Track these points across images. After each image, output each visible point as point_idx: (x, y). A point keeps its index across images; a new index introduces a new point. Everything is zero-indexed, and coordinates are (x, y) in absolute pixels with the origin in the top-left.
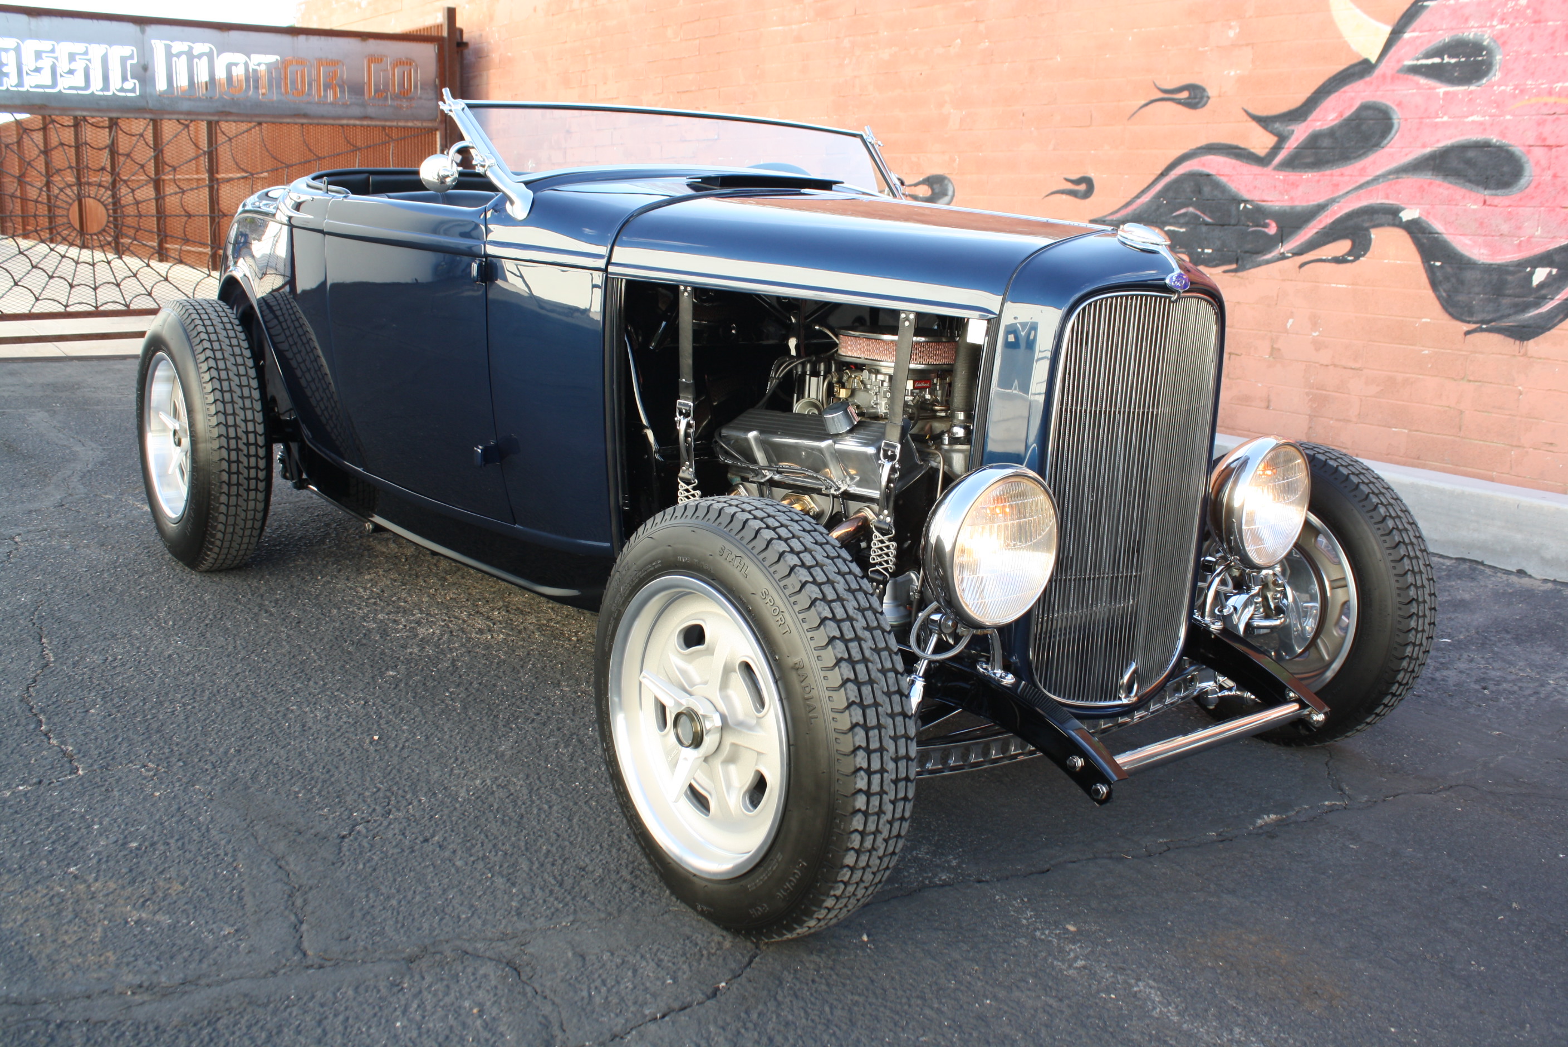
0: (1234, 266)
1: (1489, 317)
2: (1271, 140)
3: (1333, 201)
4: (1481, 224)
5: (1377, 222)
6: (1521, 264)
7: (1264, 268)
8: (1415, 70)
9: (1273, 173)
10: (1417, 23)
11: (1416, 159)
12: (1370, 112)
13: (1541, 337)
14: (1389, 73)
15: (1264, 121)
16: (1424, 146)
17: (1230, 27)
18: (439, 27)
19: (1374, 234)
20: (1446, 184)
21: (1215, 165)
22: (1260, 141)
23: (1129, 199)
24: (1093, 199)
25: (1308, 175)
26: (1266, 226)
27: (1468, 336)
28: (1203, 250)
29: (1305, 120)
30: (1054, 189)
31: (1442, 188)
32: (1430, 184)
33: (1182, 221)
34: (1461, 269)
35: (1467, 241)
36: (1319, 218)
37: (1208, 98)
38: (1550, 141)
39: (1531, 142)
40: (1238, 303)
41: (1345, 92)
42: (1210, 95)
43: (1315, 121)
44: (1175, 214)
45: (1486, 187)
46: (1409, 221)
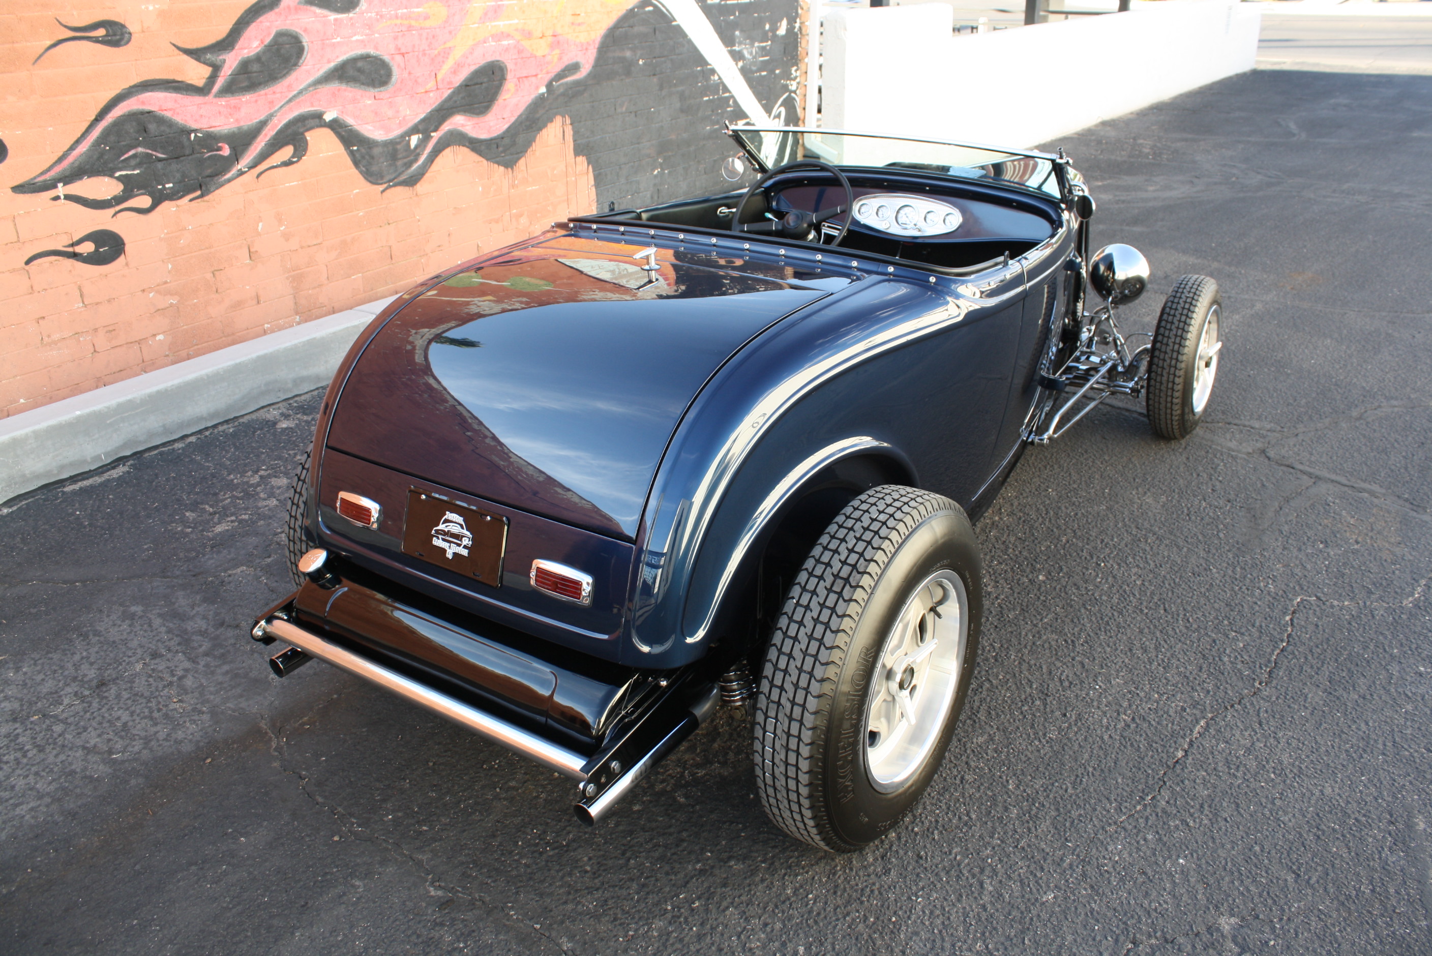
0: (199, 193)
1: (392, 177)
2: (206, 71)
3: (271, 116)
4: (376, 113)
5: (308, 126)
6: (402, 136)
7: (227, 187)
9: (215, 100)
11: (325, 73)
12: (285, 38)
13: (422, 180)
14: (292, 5)
15: (195, 54)
16: (329, 62)
19: (309, 136)
20: (349, 89)
21: (154, 101)
22: (197, 73)
23: (61, 154)
24: (9, 162)
25: (247, 98)
26: (220, 149)
27: (384, 194)
28: (164, 186)
29: (233, 48)
31: (348, 92)
32: (339, 90)
33: (133, 162)
34: (370, 148)
35: (369, 127)
36: (264, 133)
37: (130, 34)
38: (403, 51)
39: (393, 52)
40: (211, 224)
41: (261, 22)
42: (132, 31)
43: (242, 49)
44: (123, 158)
45: (374, 86)
46: (330, 121)
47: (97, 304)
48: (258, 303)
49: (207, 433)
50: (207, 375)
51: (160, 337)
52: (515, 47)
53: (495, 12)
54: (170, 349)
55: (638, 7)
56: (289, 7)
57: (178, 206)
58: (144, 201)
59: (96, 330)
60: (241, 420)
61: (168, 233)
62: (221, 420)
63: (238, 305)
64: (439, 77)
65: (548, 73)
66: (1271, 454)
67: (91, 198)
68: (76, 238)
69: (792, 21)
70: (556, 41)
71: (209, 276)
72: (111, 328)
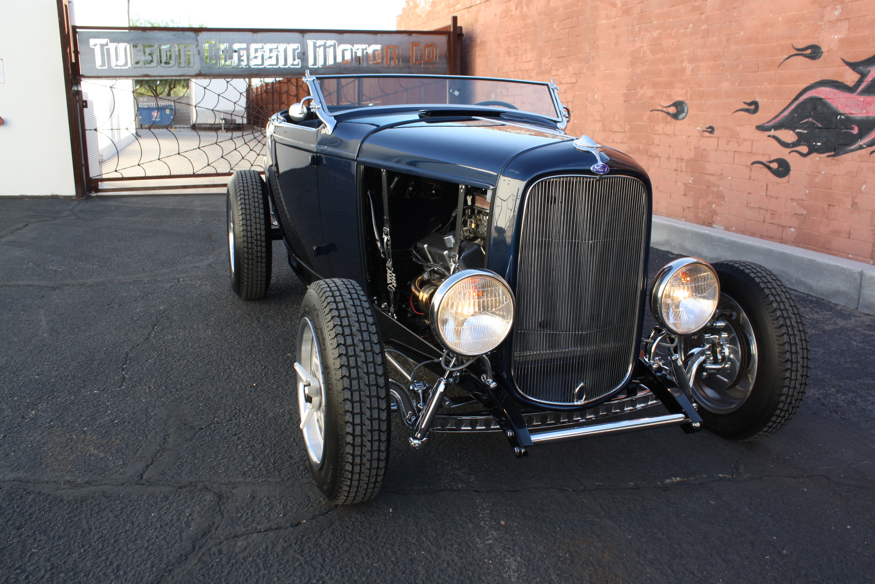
0: (833, 153)
2: (856, 77)
7: (850, 154)
9: (857, 97)
15: (853, 66)
17: (836, 9)
18: (450, 26)
21: (824, 93)
22: (851, 78)
23: (777, 114)
24: (758, 114)
26: (852, 129)
28: (816, 144)
30: (738, 108)
33: (805, 126)
37: (822, 53)
40: (835, 175)
42: (824, 50)
44: (801, 122)
51: (792, 230)
54: (795, 239)
57: (820, 158)
58: (804, 149)
59: (767, 210)
61: (811, 172)
63: (836, 233)
67: (783, 140)
68: (772, 159)
71: (826, 206)
72: (774, 212)
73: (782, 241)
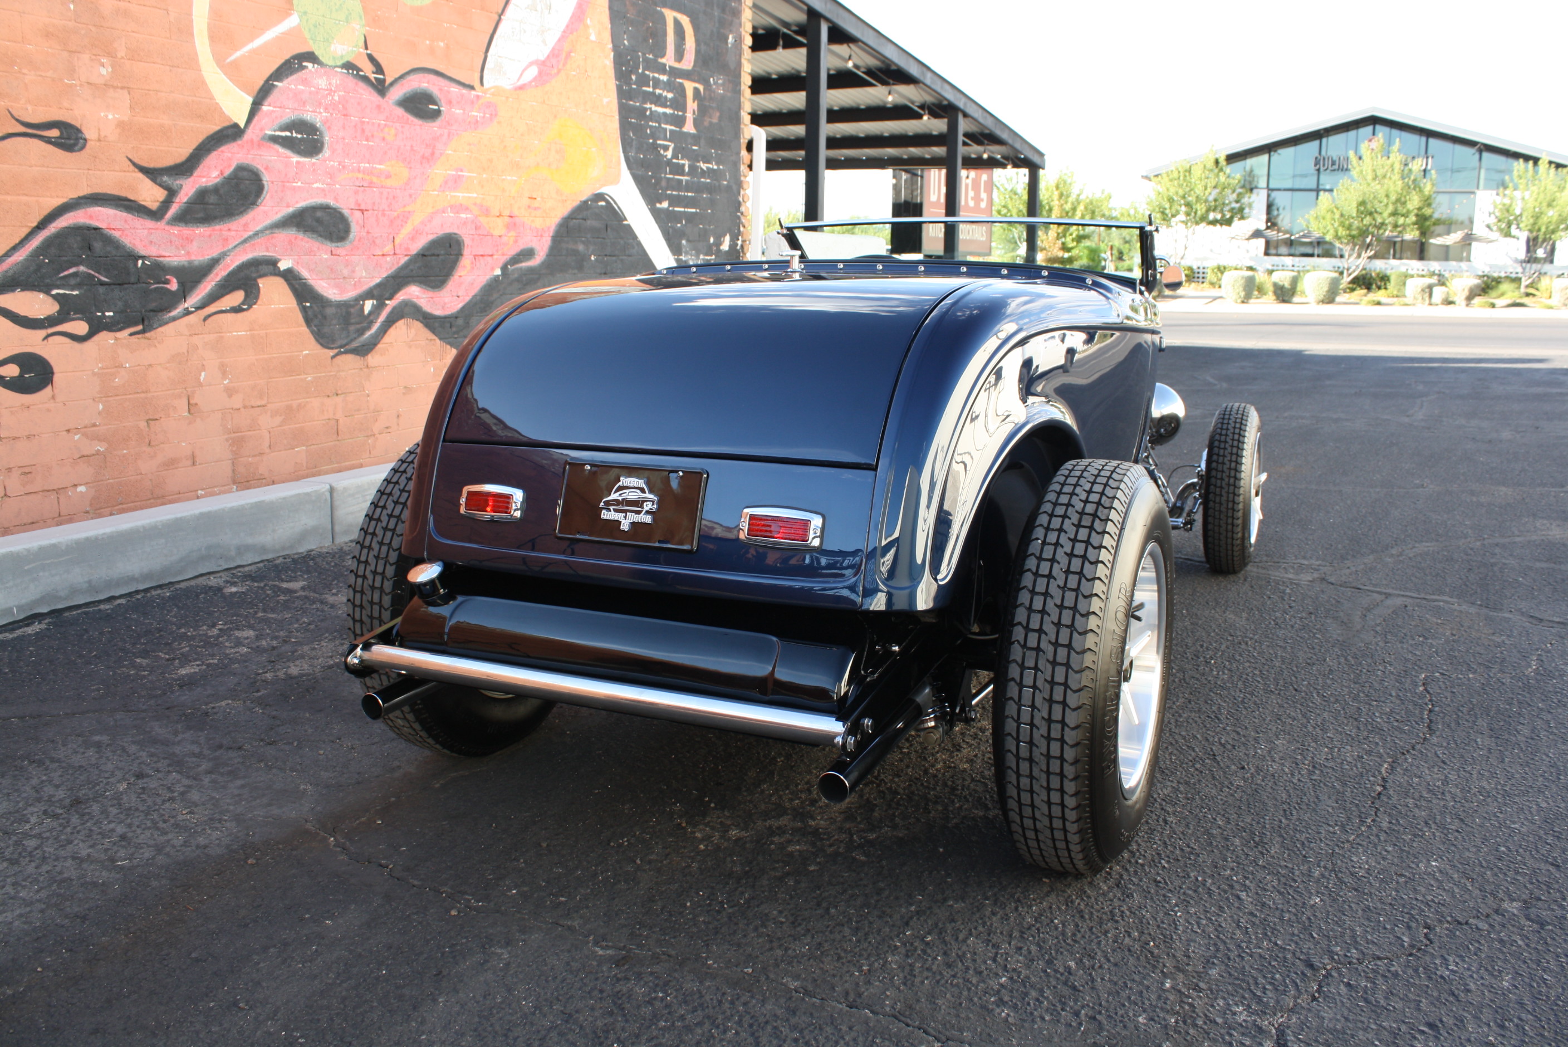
0: (140, 327)
1: (344, 342)
2: (161, 194)
3: (224, 255)
4: (332, 270)
5: (262, 273)
6: (357, 300)
7: (171, 325)
8: (274, 139)
9: (167, 228)
10: (270, 99)
11: (284, 217)
12: (245, 174)
13: (374, 351)
14: (256, 139)
15: (152, 173)
16: (288, 206)
17: (104, 66)
19: (262, 283)
20: (306, 239)
21: (102, 217)
22: (151, 194)
25: (201, 230)
26: (167, 282)
27: (335, 360)
28: (103, 314)
29: (191, 175)
31: (305, 242)
32: (296, 238)
33: (73, 282)
34: (323, 307)
35: (324, 284)
36: (215, 272)
37: (86, 140)
38: (363, 207)
39: (353, 207)
40: (150, 365)
41: (222, 152)
42: (87, 137)
43: (200, 176)
44: (62, 275)
45: (332, 240)
46: (285, 270)
47: (15, 438)
48: (194, 464)
49: (139, 597)
50: (144, 527)
51: (82, 489)
52: (473, 222)
53: (456, 182)
54: (91, 505)
55: (591, 200)
56: (252, 141)
57: (116, 339)
58: (80, 327)
59: (9, 470)
60: (178, 586)
61: (102, 368)
62: (154, 584)
63: (171, 463)
64: (397, 241)
65: (503, 255)
66: (1332, 580)
67: (22, 314)
69: (734, 238)
70: (513, 222)
71: (143, 424)
72: (27, 470)
73: (61, 519)
